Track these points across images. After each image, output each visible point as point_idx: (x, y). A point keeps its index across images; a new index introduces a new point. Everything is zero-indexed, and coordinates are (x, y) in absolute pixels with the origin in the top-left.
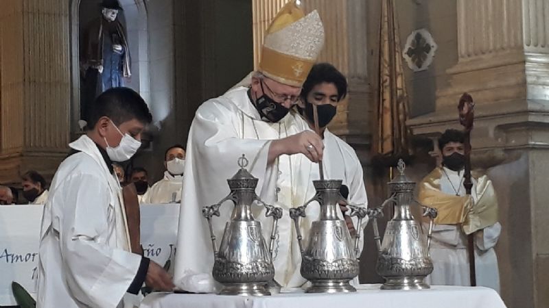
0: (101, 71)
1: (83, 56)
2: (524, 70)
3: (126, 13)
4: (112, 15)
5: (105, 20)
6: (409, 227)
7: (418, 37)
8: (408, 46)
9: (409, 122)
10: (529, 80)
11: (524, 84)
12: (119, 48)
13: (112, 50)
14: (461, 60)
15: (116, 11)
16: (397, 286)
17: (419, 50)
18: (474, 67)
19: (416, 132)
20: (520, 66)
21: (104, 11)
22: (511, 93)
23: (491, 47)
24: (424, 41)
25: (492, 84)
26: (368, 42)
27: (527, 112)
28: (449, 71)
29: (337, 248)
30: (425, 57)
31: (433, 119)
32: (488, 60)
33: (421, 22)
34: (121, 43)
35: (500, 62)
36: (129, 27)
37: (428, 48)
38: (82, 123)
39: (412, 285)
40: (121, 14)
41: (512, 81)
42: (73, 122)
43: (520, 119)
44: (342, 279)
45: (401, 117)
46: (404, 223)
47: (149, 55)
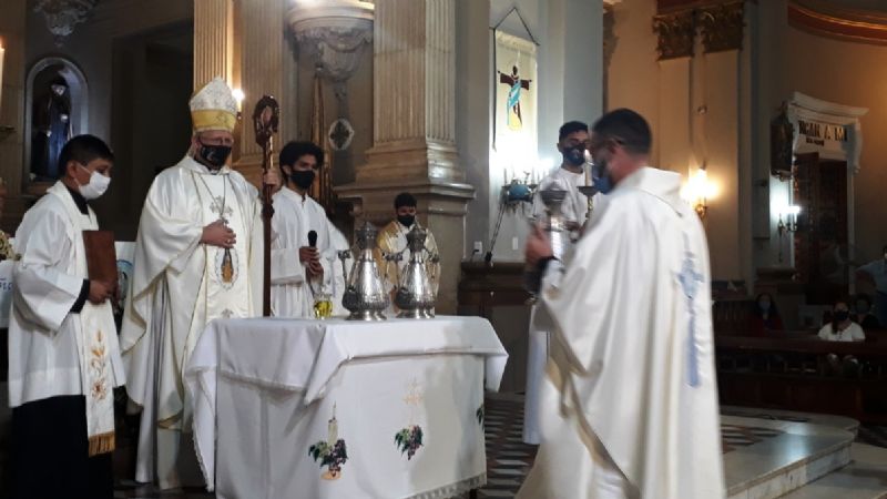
0: (49, 135)
1: (35, 122)
2: (426, 155)
3: (71, 89)
4: (60, 91)
5: (54, 94)
6: (421, 269)
7: (340, 125)
8: (331, 131)
9: (335, 189)
10: (430, 162)
11: (426, 165)
12: (65, 117)
13: (59, 118)
14: (375, 144)
15: (63, 88)
16: (410, 316)
17: (340, 135)
18: (387, 150)
19: (340, 196)
20: (423, 153)
21: (53, 87)
22: (416, 171)
23: (400, 136)
24: (344, 128)
25: (401, 164)
26: (298, 127)
27: (430, 186)
28: (367, 152)
29: (374, 283)
30: (345, 140)
31: (356, 187)
32: (397, 145)
33: (342, 113)
34: (67, 113)
35: (405, 148)
36: (73, 101)
37: (347, 134)
38: (33, 176)
39: (422, 314)
40: (67, 92)
41: (418, 162)
42: (24, 175)
43: (424, 191)
44: (377, 309)
45: (327, 184)
46: (418, 265)
47: (89, 120)
